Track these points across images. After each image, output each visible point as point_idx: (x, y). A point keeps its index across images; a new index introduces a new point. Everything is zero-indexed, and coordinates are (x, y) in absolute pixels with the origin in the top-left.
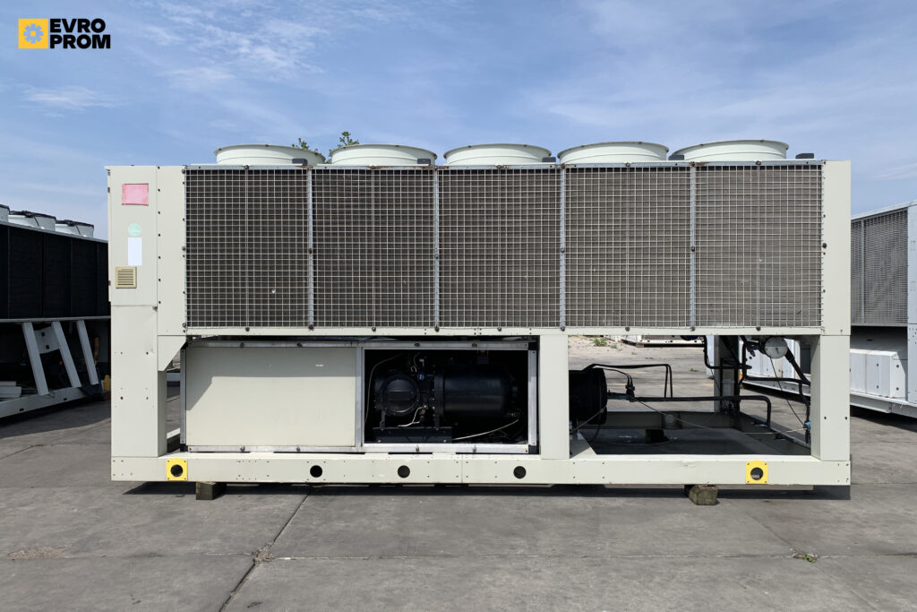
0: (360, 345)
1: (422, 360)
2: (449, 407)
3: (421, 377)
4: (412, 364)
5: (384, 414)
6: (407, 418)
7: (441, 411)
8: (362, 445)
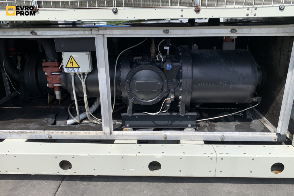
0: (101, 32)
1: (167, 48)
2: (196, 94)
3: (168, 66)
4: (157, 53)
5: (130, 102)
6: (154, 107)
7: (188, 99)
8: (111, 133)
